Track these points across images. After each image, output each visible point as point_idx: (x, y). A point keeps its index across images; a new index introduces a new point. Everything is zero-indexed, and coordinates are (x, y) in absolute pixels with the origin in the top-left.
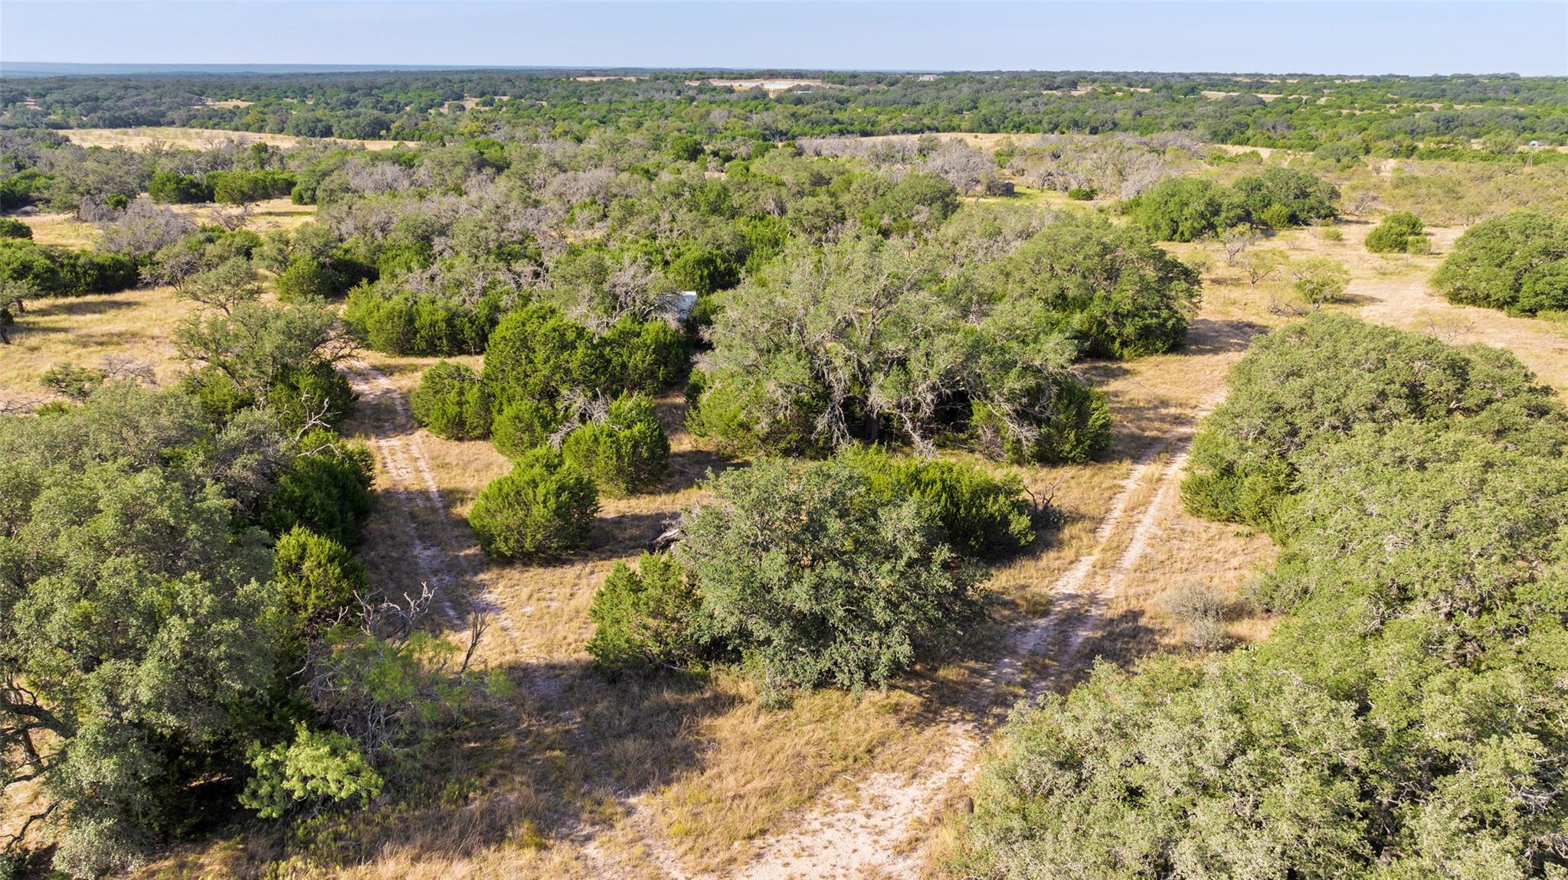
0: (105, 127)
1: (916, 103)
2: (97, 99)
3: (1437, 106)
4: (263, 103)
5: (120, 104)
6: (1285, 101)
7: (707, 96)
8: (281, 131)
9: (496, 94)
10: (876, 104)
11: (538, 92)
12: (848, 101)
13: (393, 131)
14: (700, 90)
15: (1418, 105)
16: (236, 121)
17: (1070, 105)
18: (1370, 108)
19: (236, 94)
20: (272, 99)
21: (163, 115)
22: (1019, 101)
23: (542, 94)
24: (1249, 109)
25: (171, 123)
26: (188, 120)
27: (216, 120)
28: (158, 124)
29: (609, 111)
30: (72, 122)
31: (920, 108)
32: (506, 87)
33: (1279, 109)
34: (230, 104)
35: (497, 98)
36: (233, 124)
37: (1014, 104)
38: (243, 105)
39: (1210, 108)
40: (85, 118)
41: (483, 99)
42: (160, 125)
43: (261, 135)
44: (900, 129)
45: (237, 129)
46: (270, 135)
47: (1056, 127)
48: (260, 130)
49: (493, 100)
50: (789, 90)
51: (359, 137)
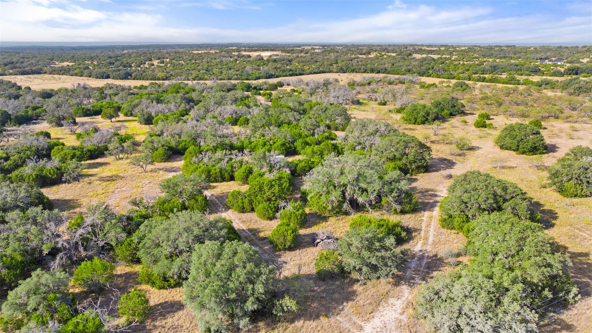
0: (21, 74)
1: (317, 62)
2: (13, 63)
3: (491, 60)
4: (77, 64)
5: (23, 65)
6: (441, 58)
7: (242, 59)
8: (90, 76)
10: (303, 62)
11: (180, 58)
12: (292, 60)
13: (133, 77)
14: (239, 56)
15: (485, 59)
17: (369, 62)
18: (469, 61)
19: (66, 60)
20: (80, 62)
21: (41, 69)
22: (352, 60)
23: (181, 59)
24: (429, 62)
25: (46, 73)
26: (52, 71)
27: (62, 72)
29: (208, 66)
30: (7, 73)
31: (318, 63)
32: (167, 55)
33: (439, 62)
34: (65, 64)
35: (165, 60)
36: (70, 73)
37: (350, 62)
38: (71, 64)
39: (417, 63)
40: (11, 71)
41: (159, 61)
42: (41, 73)
43: (82, 78)
44: (313, 72)
45: (72, 75)
46: (86, 78)
47: (366, 71)
48: (81, 76)
49: (164, 61)
50: (270, 56)
51: (120, 79)
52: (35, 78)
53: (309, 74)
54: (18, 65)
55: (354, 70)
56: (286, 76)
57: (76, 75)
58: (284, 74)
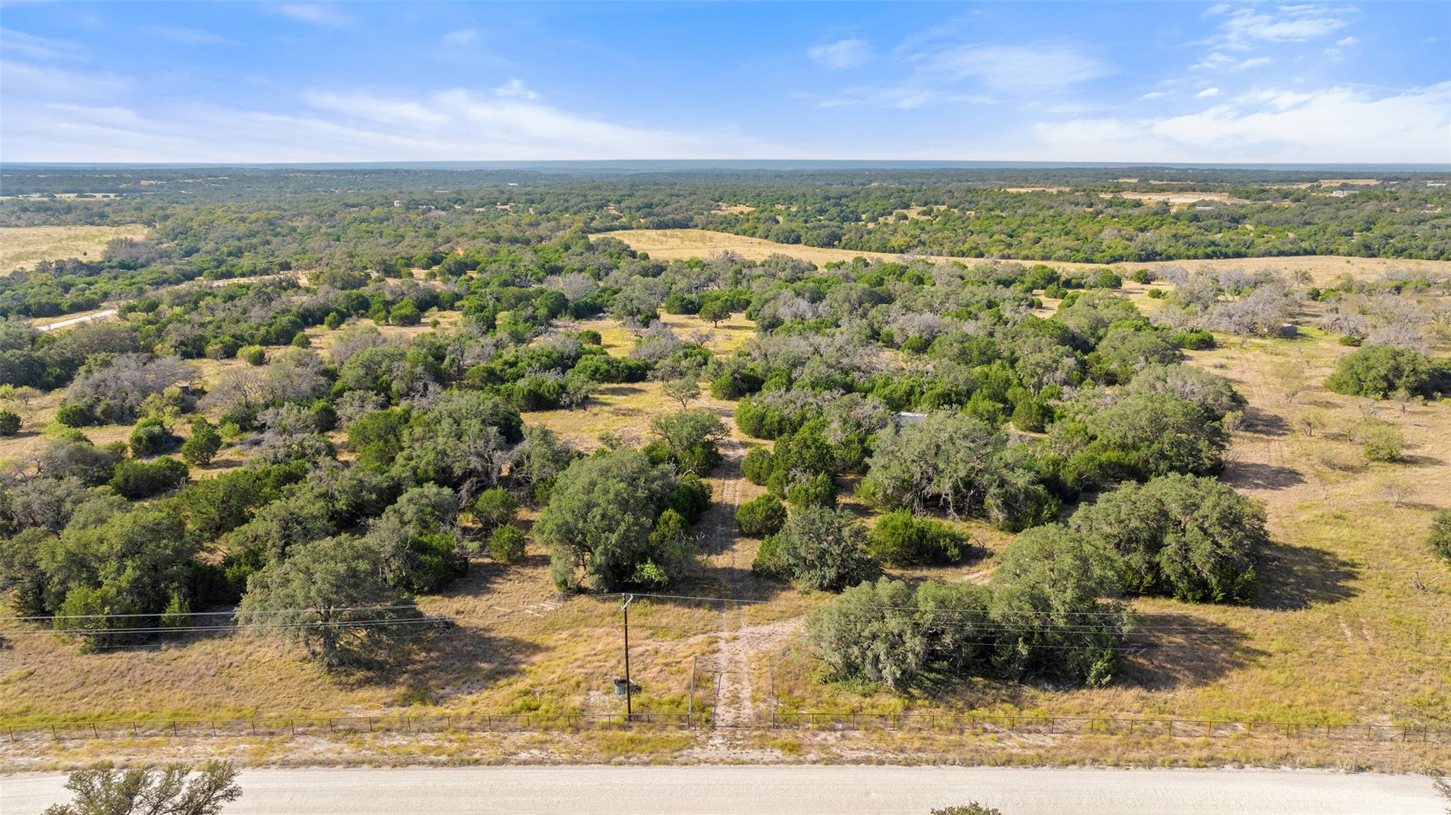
0: (654, 228)
1: (1308, 223)
2: (652, 205)
4: (760, 209)
5: (665, 210)
7: (1112, 211)
9: (936, 203)
10: (1270, 223)
11: (971, 202)
13: (843, 243)
14: (1110, 204)
16: (738, 228)
19: (743, 201)
20: (767, 206)
21: (691, 219)
23: (972, 205)
25: (696, 226)
26: (707, 224)
27: (725, 225)
28: (686, 226)
30: (634, 225)
31: (1310, 228)
34: (736, 210)
35: (935, 208)
36: (736, 229)
38: (746, 210)
40: (642, 221)
41: (925, 208)
42: (689, 227)
43: (753, 239)
44: (1275, 251)
45: (737, 234)
46: (758, 240)
47: (1442, 253)
48: (753, 235)
49: (932, 210)
50: (1194, 205)
51: (819, 245)
52: (672, 237)
53: (1263, 255)
54: (656, 210)
55: (1403, 250)
56: (1196, 257)
57: (744, 233)
58: (1192, 253)
